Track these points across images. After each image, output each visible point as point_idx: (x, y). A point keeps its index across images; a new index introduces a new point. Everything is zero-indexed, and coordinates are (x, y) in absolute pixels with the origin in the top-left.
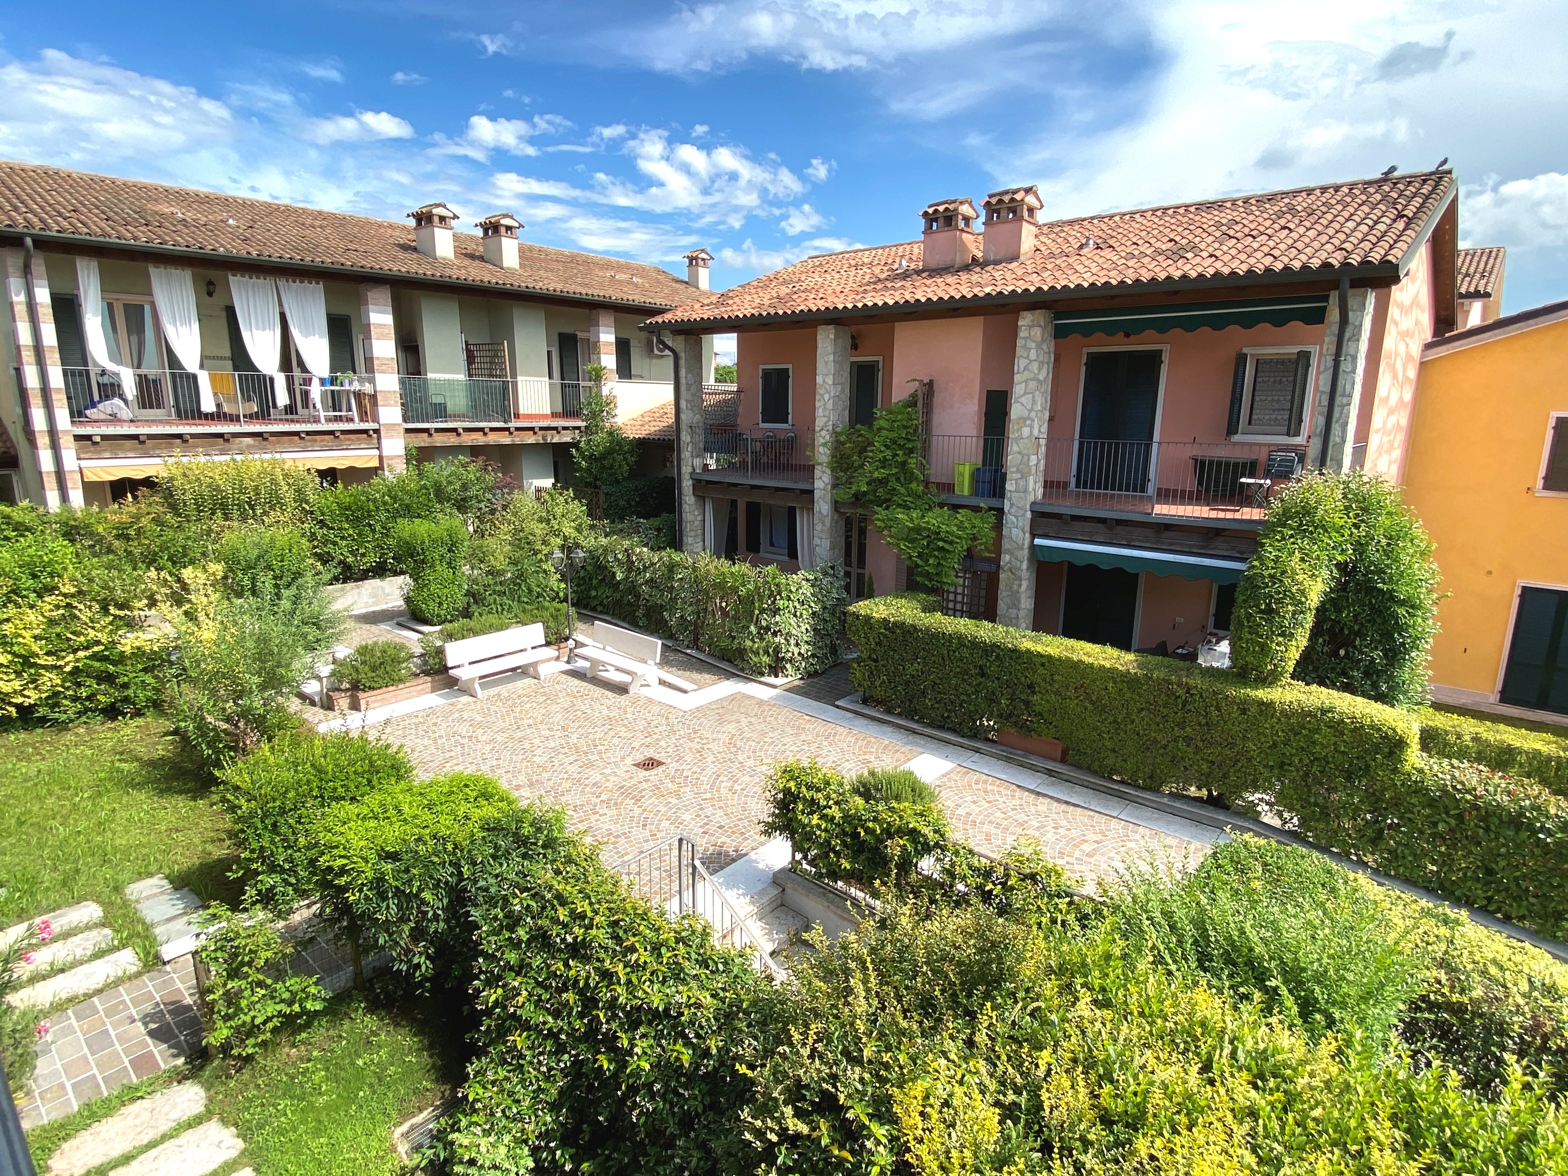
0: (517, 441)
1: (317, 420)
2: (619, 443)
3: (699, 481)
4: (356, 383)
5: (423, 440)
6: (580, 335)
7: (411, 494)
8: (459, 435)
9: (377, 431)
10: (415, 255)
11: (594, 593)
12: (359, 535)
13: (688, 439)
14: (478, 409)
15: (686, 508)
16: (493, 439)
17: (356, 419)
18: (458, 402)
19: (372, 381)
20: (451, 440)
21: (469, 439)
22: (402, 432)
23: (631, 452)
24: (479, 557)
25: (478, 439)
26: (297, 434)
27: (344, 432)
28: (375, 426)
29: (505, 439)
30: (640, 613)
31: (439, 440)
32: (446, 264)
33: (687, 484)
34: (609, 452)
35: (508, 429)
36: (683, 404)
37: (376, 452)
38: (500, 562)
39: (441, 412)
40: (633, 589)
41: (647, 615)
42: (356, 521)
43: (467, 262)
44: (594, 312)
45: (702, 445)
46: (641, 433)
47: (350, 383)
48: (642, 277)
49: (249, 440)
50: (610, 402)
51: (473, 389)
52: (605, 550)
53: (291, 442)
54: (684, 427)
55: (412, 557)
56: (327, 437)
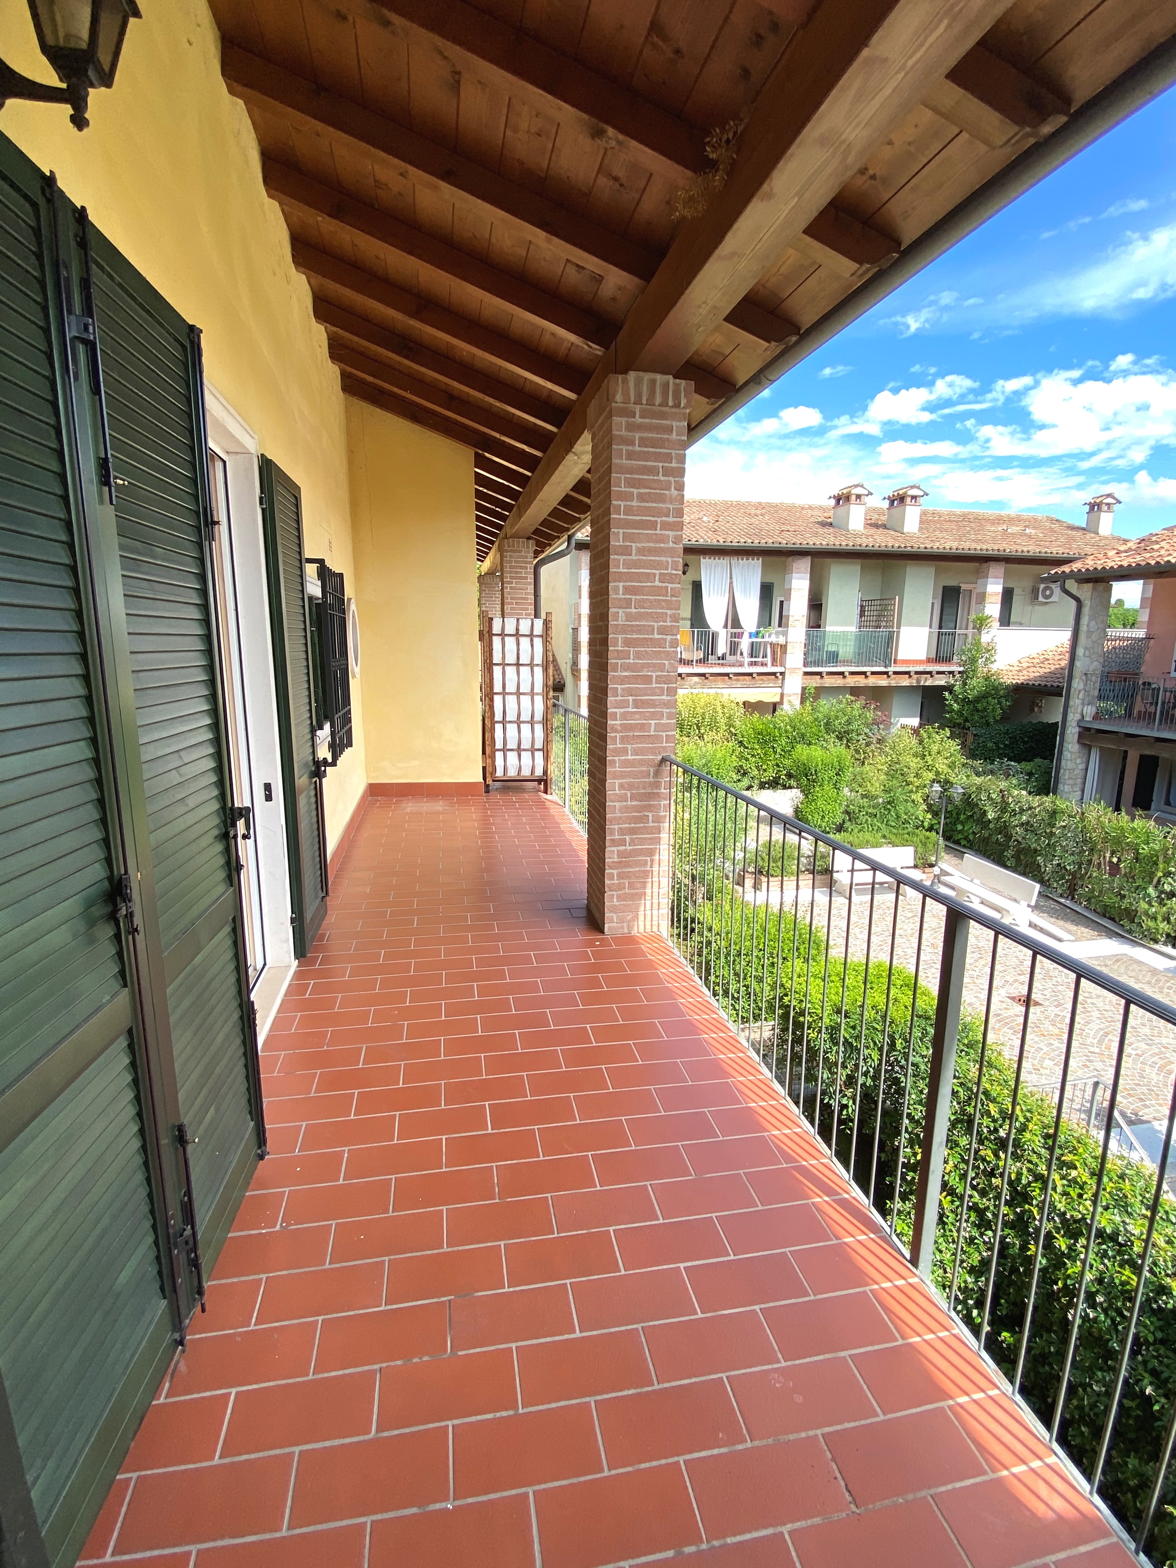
0: (893, 683)
1: (741, 665)
2: (995, 688)
3: (1089, 729)
4: (773, 636)
5: (815, 682)
6: (964, 587)
7: (807, 725)
8: (844, 677)
9: (782, 674)
10: (831, 530)
11: (960, 827)
12: (765, 754)
13: (1081, 686)
14: (863, 656)
15: (1066, 755)
16: (872, 681)
17: (769, 664)
18: (847, 650)
19: (785, 634)
20: (838, 682)
21: (851, 681)
22: (801, 673)
23: (1006, 697)
24: (858, 781)
25: (860, 681)
26: (727, 675)
27: (759, 674)
28: (782, 669)
29: (883, 682)
30: (1009, 853)
31: (829, 682)
32: (856, 535)
33: (1072, 732)
34: (983, 696)
35: (886, 673)
36: (1080, 651)
37: (779, 690)
38: (875, 788)
39: (833, 658)
40: (1004, 829)
41: (1017, 856)
42: (764, 743)
43: (873, 531)
44: (985, 565)
45: (1096, 693)
46: (1020, 679)
47: (770, 636)
48: (1035, 528)
49: (696, 679)
50: (990, 650)
51: (860, 639)
52: (979, 789)
53: (723, 681)
54: (1077, 673)
55: (806, 776)
56: (747, 677)
